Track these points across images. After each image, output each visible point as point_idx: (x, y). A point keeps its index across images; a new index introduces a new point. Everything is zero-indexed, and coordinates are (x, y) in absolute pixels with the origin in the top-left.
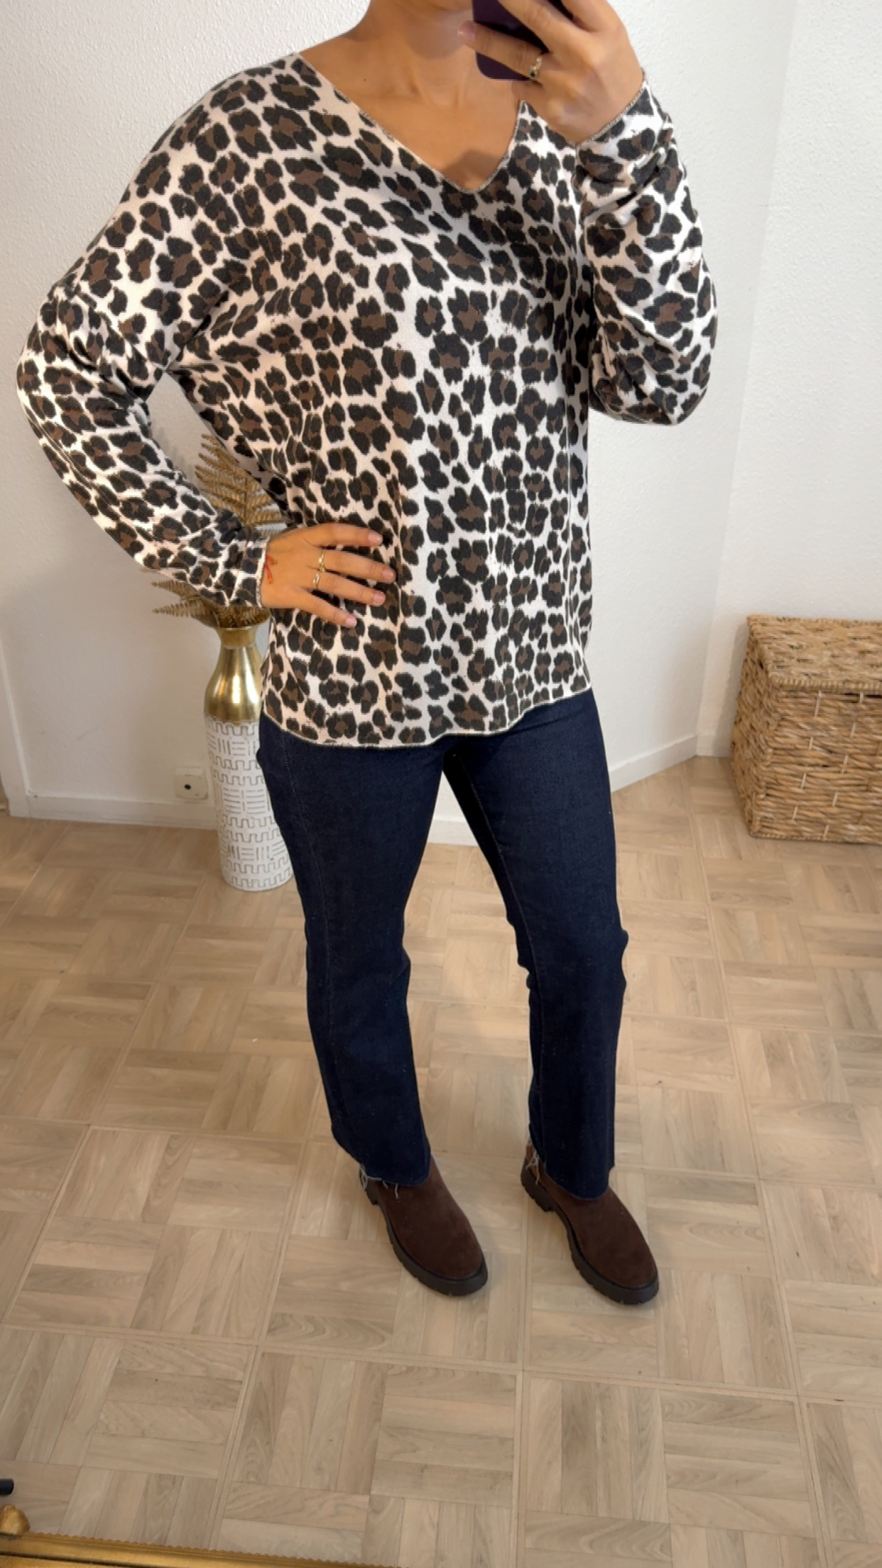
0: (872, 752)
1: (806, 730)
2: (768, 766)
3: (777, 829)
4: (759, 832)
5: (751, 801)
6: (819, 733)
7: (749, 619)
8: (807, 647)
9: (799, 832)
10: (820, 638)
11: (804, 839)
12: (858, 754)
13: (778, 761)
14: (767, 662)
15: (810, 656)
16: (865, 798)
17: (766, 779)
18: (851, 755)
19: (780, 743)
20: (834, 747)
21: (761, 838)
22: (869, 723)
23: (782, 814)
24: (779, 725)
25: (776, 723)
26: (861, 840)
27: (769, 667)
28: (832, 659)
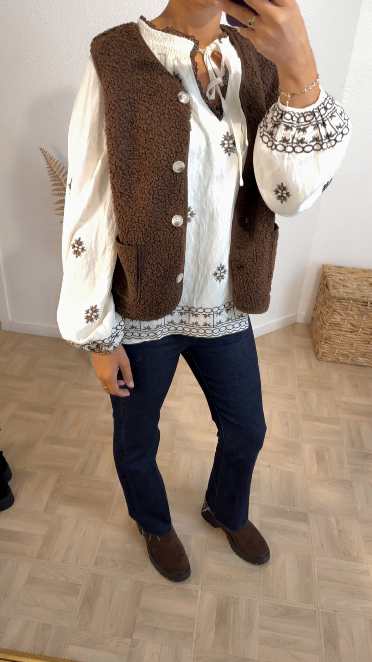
1: (344, 316)
2: (327, 330)
3: (328, 357)
4: (321, 358)
5: (318, 345)
6: (349, 318)
7: (323, 266)
8: (347, 280)
9: (338, 359)
10: (353, 276)
11: (340, 362)
12: (365, 328)
13: (331, 328)
14: (329, 286)
15: (348, 284)
16: (367, 347)
17: (325, 336)
18: (363, 328)
19: (332, 321)
20: (356, 324)
21: (321, 361)
22: (371, 315)
23: (332, 351)
25: (332, 312)
26: (364, 364)
27: (330, 288)
28: (358, 286)
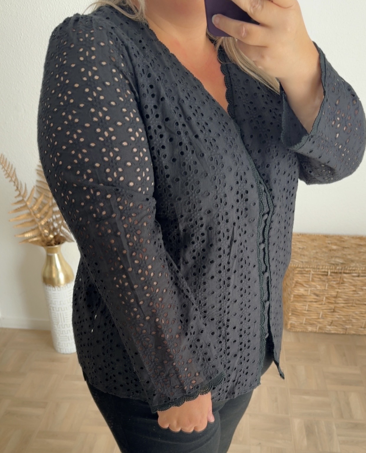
0: (335, 296)
1: (306, 287)
2: (292, 302)
3: (297, 328)
4: (290, 329)
6: (313, 289)
9: (307, 329)
11: (309, 331)
12: (329, 297)
13: (296, 300)
15: (306, 253)
16: (334, 315)
17: (291, 307)
18: (327, 298)
19: (296, 293)
20: (319, 294)
21: (291, 331)
22: (334, 284)
23: (299, 321)
24: (295, 285)
26: (333, 332)
